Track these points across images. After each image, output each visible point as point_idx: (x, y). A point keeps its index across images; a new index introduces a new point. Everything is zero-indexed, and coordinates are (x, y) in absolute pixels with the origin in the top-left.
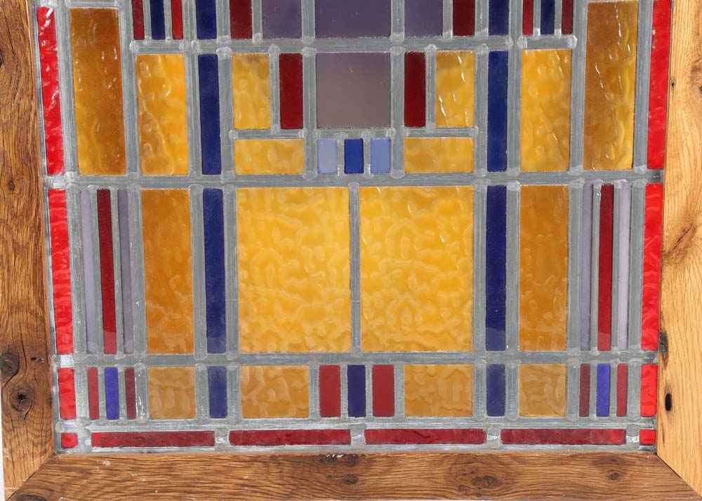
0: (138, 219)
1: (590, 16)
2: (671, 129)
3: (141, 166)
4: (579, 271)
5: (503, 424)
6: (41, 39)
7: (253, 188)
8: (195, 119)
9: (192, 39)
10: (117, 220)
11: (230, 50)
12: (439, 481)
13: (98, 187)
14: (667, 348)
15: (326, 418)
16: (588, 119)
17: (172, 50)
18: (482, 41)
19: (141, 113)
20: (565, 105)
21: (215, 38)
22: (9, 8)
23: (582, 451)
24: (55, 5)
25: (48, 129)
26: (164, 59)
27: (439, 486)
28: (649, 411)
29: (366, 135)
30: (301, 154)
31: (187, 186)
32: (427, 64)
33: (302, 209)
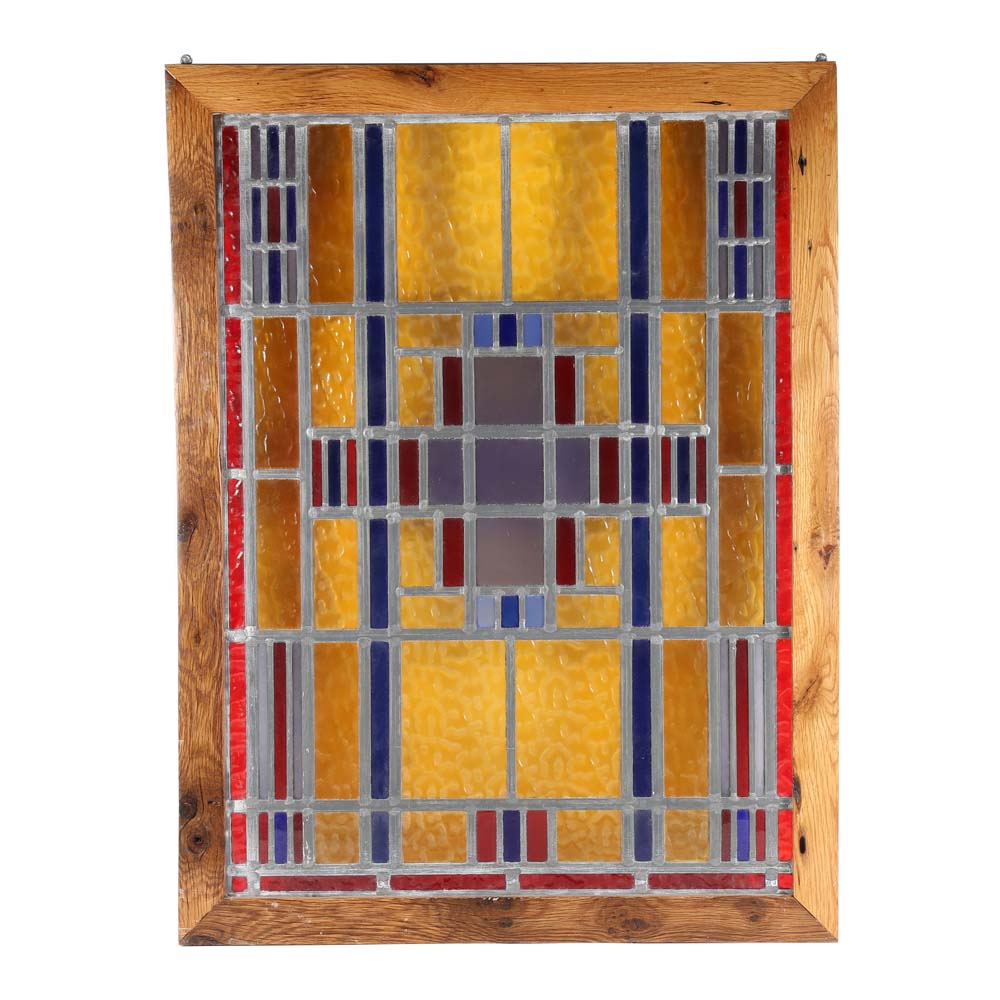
0: (310, 670)
1: (721, 489)
2: (796, 588)
3: (314, 620)
4: (718, 720)
5: (650, 869)
6: (230, 506)
7: (417, 641)
8: (366, 577)
9: (365, 505)
10: (291, 672)
11: (399, 515)
12: (589, 923)
13: (274, 640)
14: (800, 793)
15: (482, 863)
16: (722, 578)
17: (346, 515)
18: (626, 508)
19: (316, 573)
20: (701, 566)
21: (386, 504)
22: (204, 479)
23: (725, 895)
24: (244, 477)
25: (232, 587)
26: (339, 523)
27: (589, 928)
28: (786, 856)
29: (521, 592)
30: (462, 609)
31: (356, 639)
32: (576, 527)
33: (462, 661)
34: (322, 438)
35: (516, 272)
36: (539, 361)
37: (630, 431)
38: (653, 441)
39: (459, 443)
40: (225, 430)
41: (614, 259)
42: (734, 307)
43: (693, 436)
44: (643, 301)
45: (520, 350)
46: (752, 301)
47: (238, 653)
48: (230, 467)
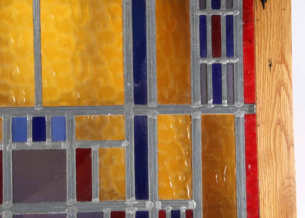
35: (45, 83)
36: (63, 152)
37: (134, 206)
38: (152, 214)
41: (121, 74)
42: (212, 110)
43: (183, 209)
44: (143, 106)
45: (48, 144)
46: (226, 105)
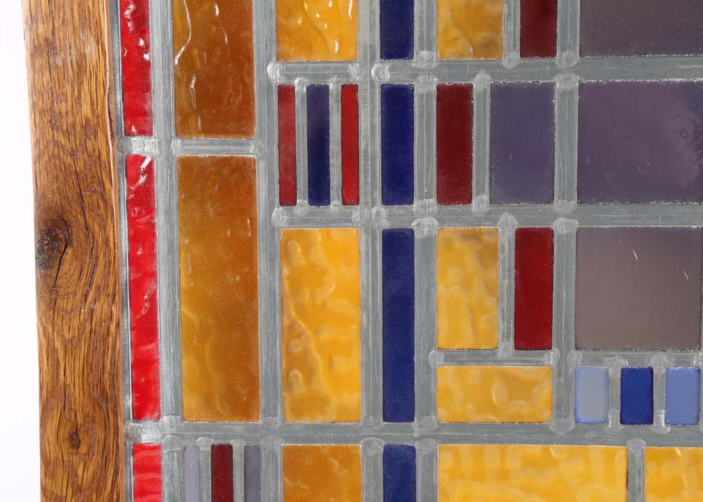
0: (276, 492)
3: (283, 406)
6: (130, 203)
7: (465, 445)
8: (375, 333)
9: (373, 204)
10: (242, 495)
11: (436, 223)
13: (213, 440)
17: (340, 221)
19: (286, 323)
21: (412, 203)
22: (82, 157)
24: (156, 151)
25: (135, 346)
26: (326, 236)
29: (660, 362)
30: (545, 392)
31: (357, 441)
34: (296, 82)
39: (548, 90)
40: (119, 66)
47: (148, 461)
48: (129, 133)
